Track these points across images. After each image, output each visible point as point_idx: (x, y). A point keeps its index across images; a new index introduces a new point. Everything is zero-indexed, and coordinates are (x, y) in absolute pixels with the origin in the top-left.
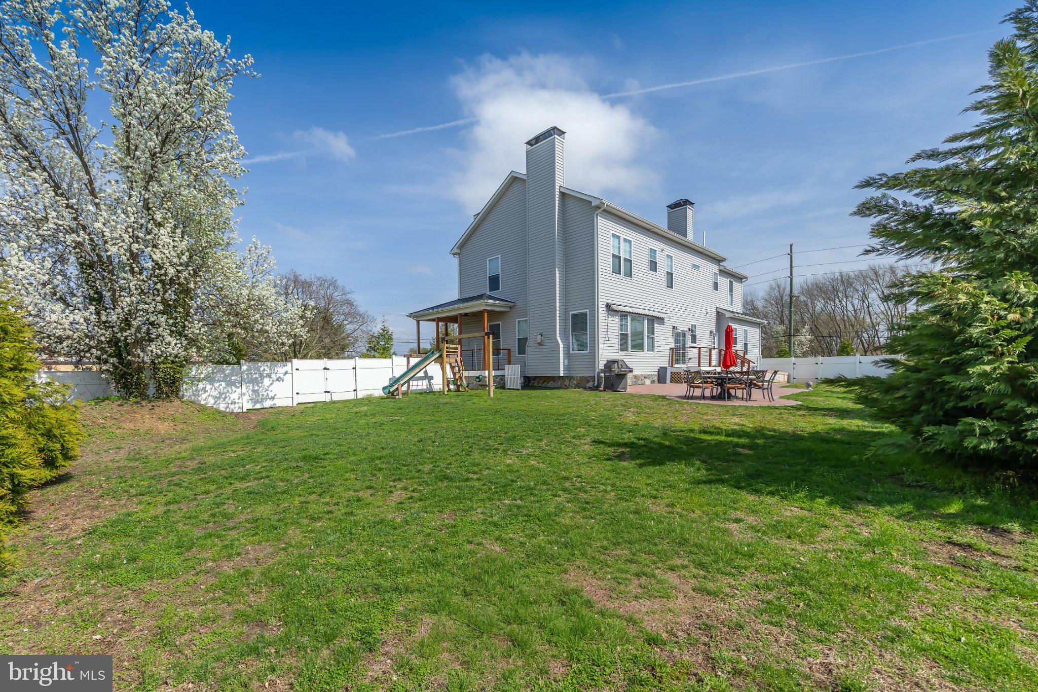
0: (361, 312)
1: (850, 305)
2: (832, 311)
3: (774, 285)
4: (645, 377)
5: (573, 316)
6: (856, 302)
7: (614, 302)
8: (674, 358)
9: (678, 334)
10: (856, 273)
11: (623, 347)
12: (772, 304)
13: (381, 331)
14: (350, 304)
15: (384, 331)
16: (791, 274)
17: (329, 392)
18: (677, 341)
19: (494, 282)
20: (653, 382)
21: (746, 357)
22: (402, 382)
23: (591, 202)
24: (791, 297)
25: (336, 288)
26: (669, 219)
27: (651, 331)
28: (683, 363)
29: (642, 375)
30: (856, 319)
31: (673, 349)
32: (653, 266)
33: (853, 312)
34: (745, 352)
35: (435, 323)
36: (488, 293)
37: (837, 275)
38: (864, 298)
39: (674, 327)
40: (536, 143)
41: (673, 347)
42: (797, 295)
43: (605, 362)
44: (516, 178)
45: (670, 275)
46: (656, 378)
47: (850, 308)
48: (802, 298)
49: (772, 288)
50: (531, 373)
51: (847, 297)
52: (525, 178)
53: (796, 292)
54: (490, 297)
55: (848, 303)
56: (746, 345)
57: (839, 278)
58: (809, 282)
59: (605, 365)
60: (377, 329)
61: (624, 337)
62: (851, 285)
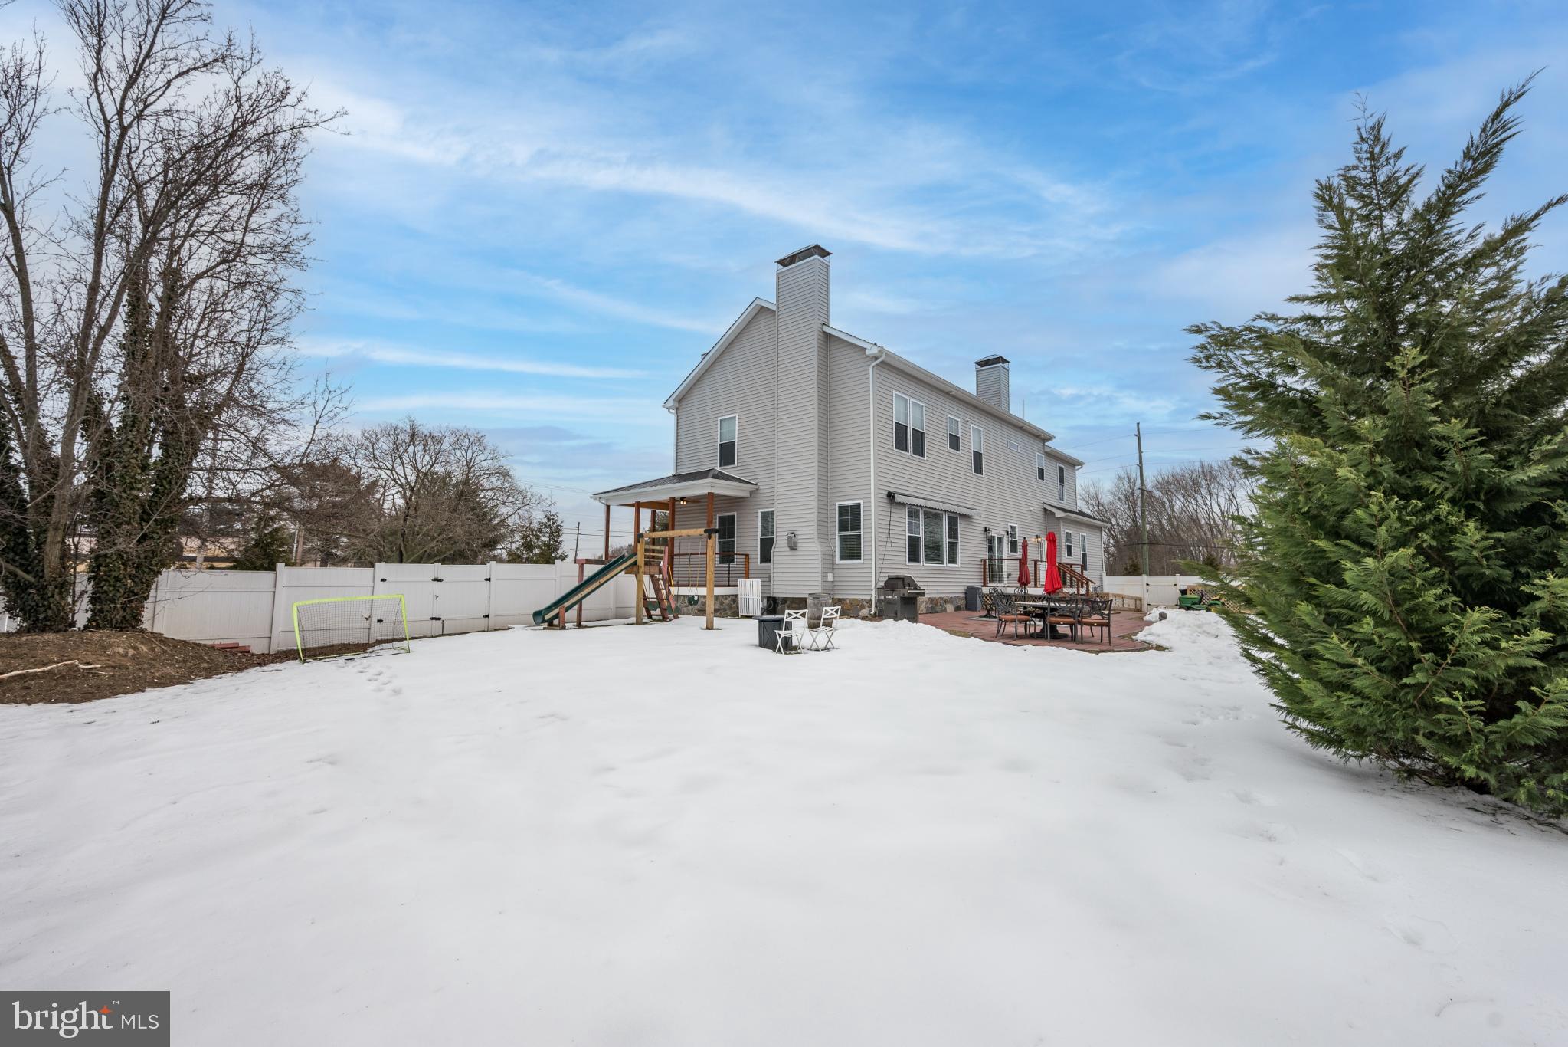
0: (522, 488)
1: (1216, 505)
2: (1194, 513)
3: (1123, 474)
4: (946, 602)
5: (841, 508)
6: (1222, 501)
7: (899, 491)
8: (987, 573)
9: (991, 540)
10: (1220, 464)
11: (914, 556)
12: (1120, 499)
13: (545, 520)
14: (504, 474)
15: (549, 520)
16: (1141, 462)
17: (439, 619)
18: (991, 549)
19: (727, 453)
20: (958, 608)
21: (1086, 574)
22: (567, 604)
23: (865, 349)
24: (1142, 491)
25: (483, 448)
26: (977, 379)
27: (953, 533)
28: (999, 581)
29: (941, 598)
30: (1224, 524)
31: (985, 560)
32: (955, 442)
33: (1220, 515)
34: (1084, 567)
35: (633, 509)
36: (718, 469)
37: (1197, 467)
38: (1232, 497)
39: (985, 530)
40: (791, 263)
41: (985, 557)
42: (1150, 489)
43: (886, 579)
44: (763, 307)
45: (978, 457)
46: (962, 603)
47: (1216, 509)
48: (1158, 494)
49: (1120, 479)
50: (779, 592)
51: (1211, 495)
52: (774, 308)
53: (1149, 485)
54: (720, 476)
55: (1213, 502)
56: (1084, 556)
57: (1200, 470)
58: (1163, 473)
59: (886, 583)
60: (538, 517)
61: (913, 543)
62: (1215, 479)
